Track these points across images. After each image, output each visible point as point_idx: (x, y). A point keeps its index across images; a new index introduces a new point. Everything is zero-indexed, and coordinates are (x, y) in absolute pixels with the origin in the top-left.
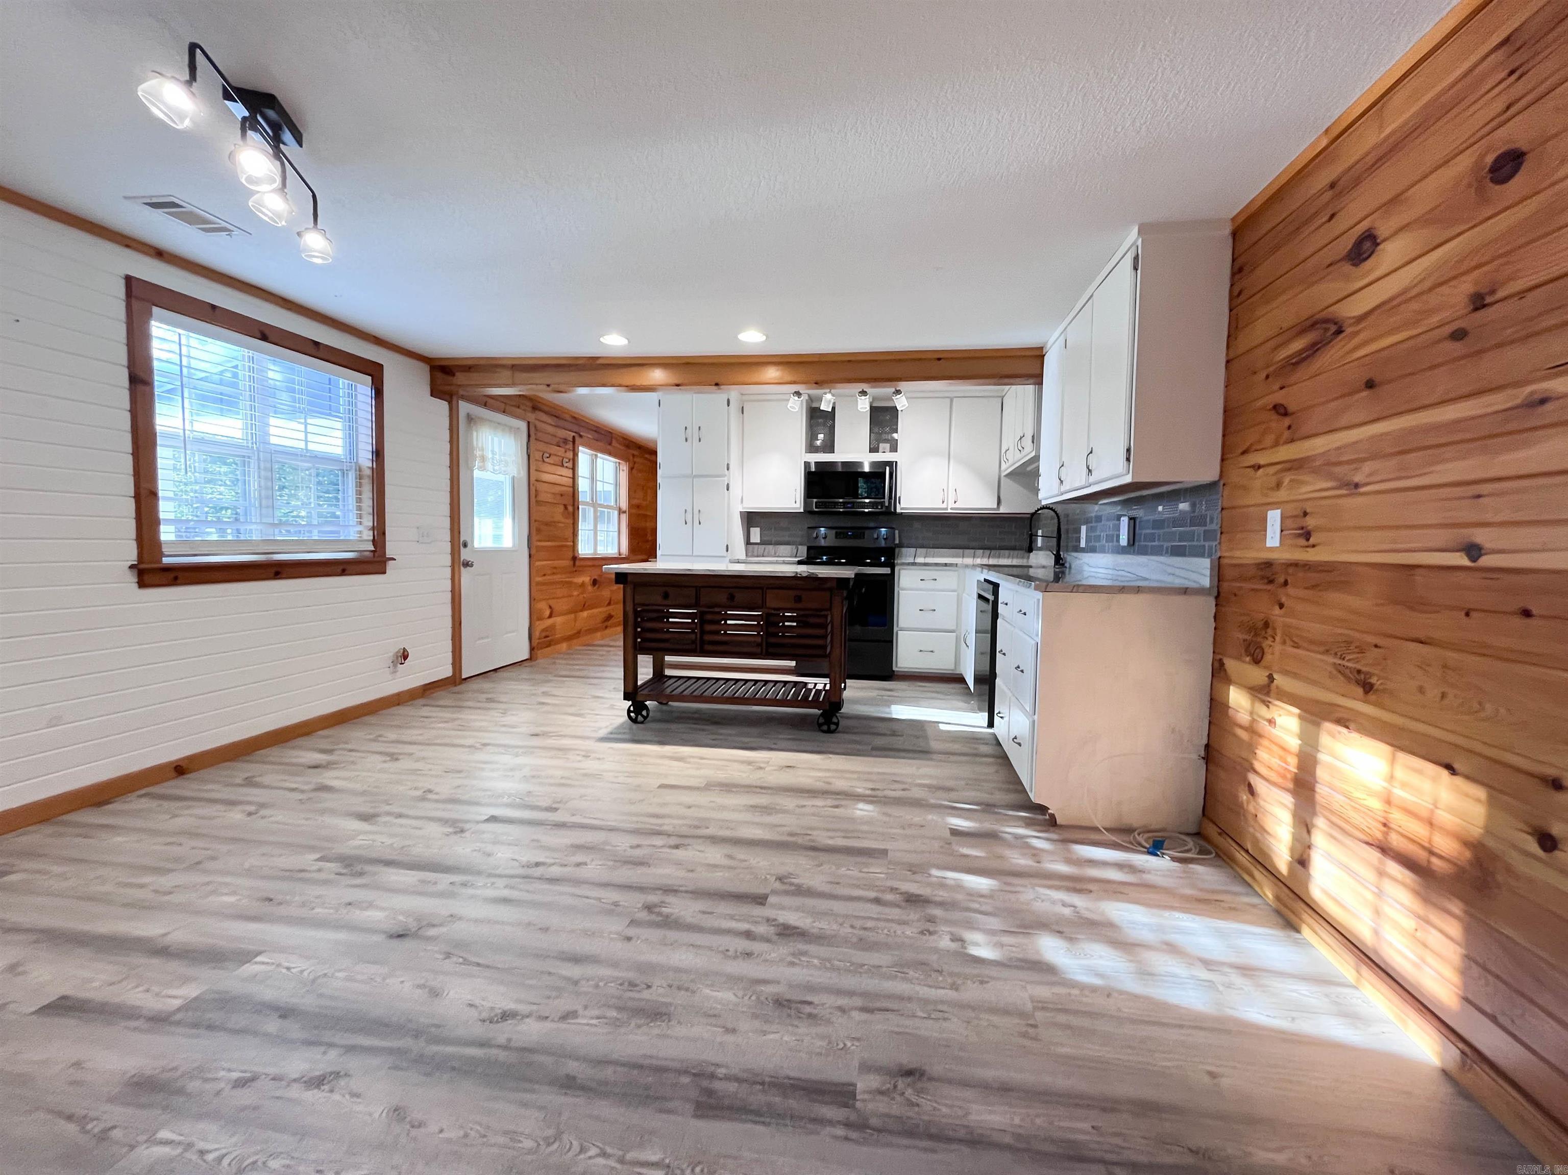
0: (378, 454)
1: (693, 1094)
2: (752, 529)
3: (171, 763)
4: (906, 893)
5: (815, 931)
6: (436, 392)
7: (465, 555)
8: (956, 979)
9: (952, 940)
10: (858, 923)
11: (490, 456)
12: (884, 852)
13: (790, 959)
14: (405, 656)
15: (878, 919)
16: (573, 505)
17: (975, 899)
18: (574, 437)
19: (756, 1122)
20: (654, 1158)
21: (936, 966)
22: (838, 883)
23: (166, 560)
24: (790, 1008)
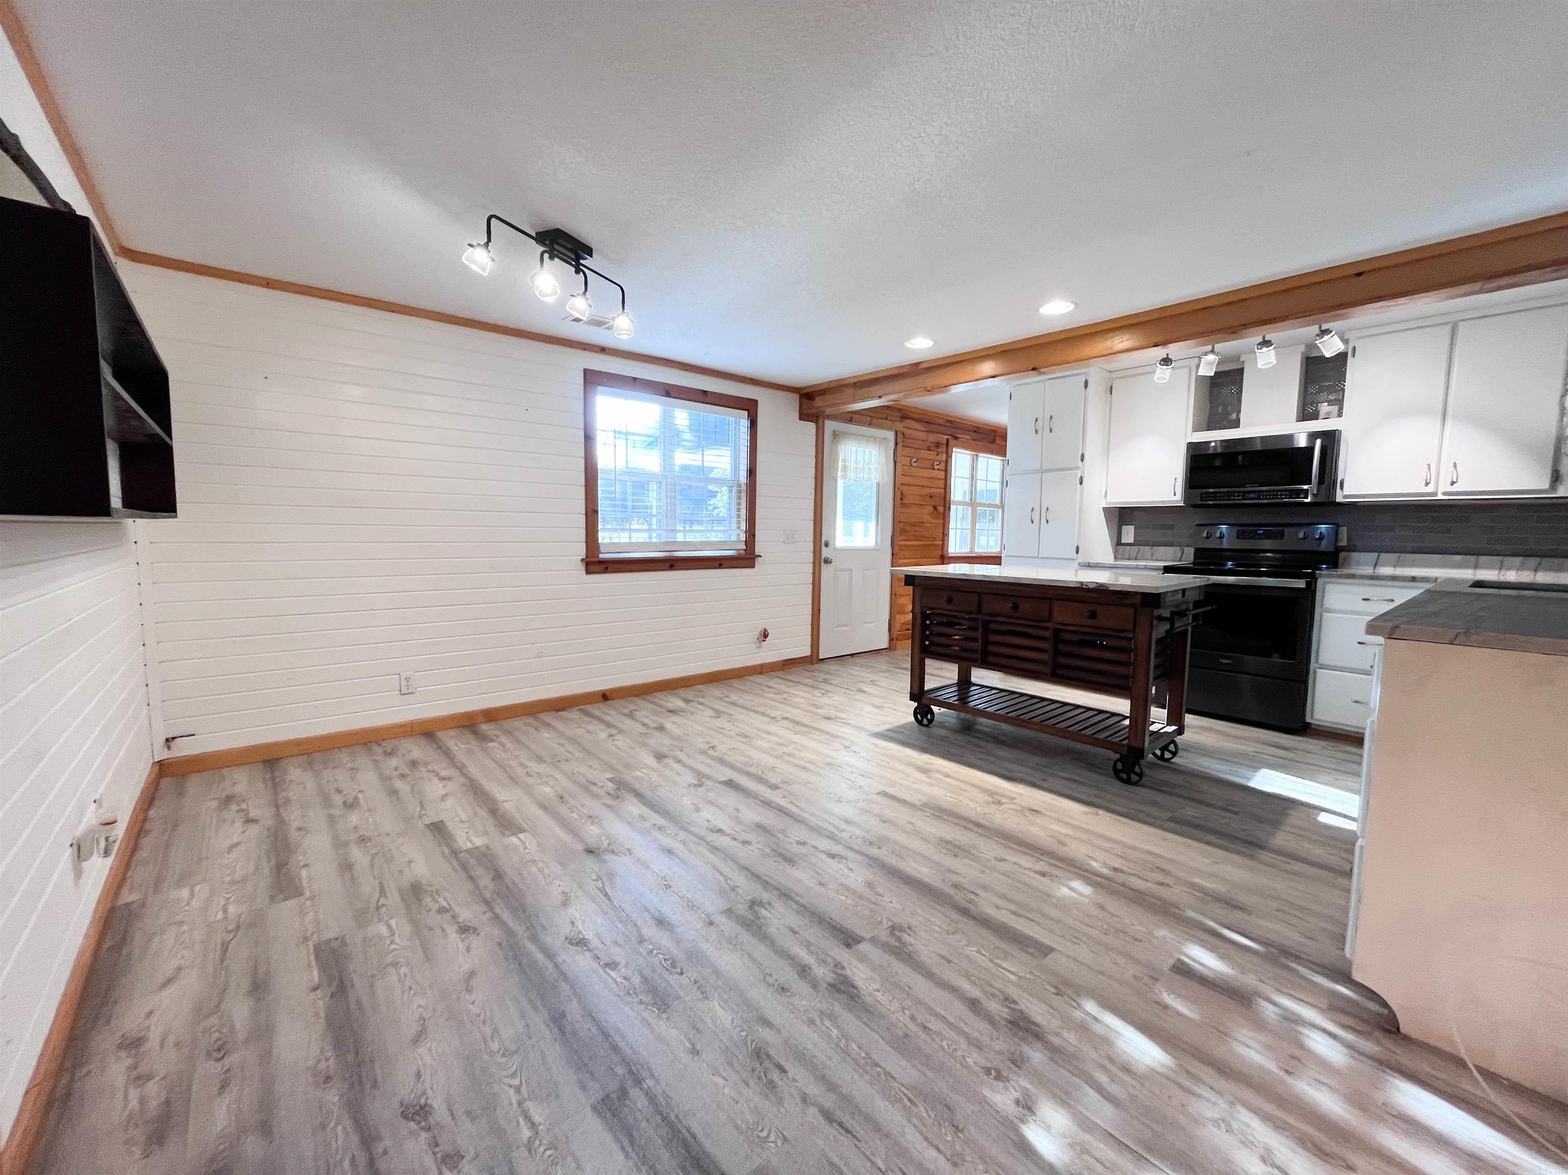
0: (752, 472)
1: (613, 1086)
2: (1124, 528)
3: (600, 691)
4: (1021, 1012)
5: (869, 1000)
6: (803, 416)
7: (826, 553)
8: (968, 1151)
9: (1017, 1102)
10: (922, 1016)
11: (853, 465)
12: (1045, 950)
13: (815, 1015)
14: (765, 635)
15: (951, 1025)
16: (944, 506)
17: (1113, 1068)
18: (948, 440)
19: (623, 1148)
20: (537, 1119)
21: (959, 1119)
22: (949, 961)
23: (601, 556)
24: (761, 1064)
